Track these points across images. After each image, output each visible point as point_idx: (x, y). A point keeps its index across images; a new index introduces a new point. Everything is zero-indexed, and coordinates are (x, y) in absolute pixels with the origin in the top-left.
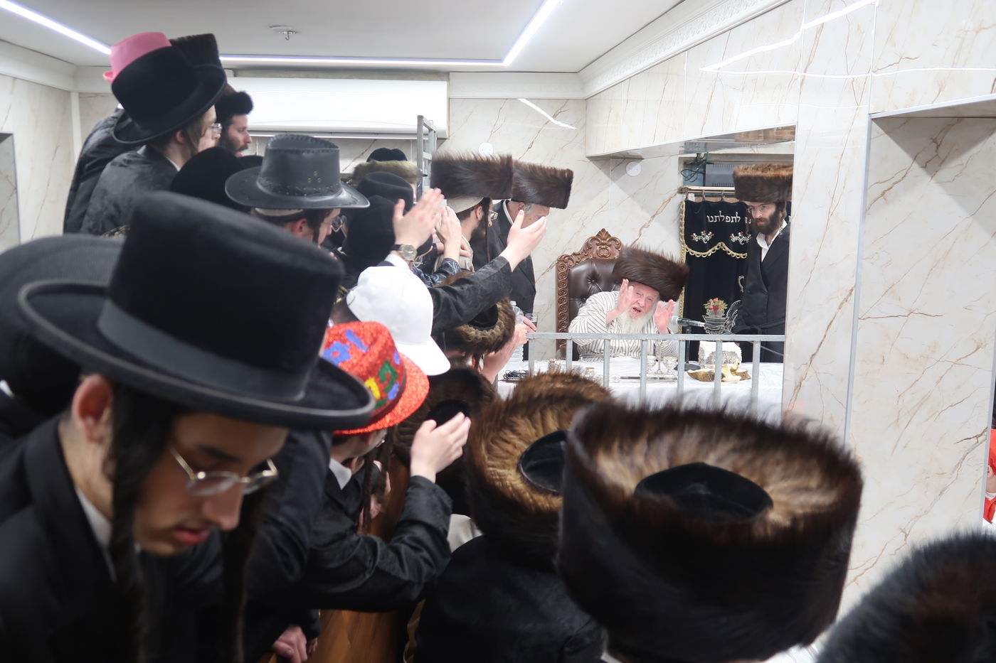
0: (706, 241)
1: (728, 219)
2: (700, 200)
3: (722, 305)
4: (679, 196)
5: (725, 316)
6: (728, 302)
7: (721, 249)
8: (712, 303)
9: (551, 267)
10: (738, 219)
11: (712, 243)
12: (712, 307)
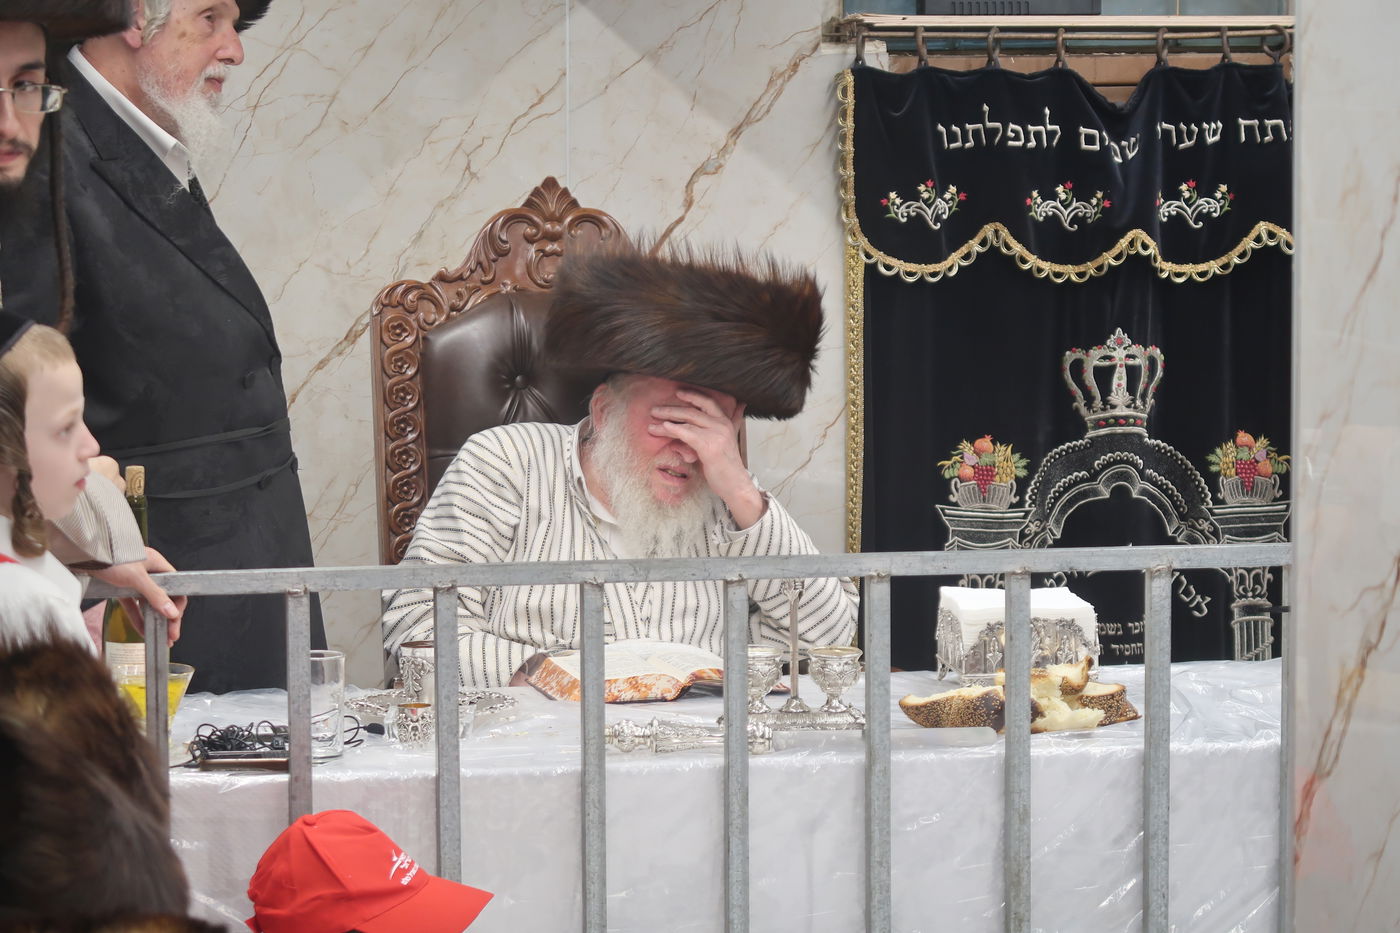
0: (938, 219)
1: (1018, 136)
2: (911, 64)
3: (1007, 462)
4: (829, 50)
5: (1021, 504)
6: (1029, 450)
7: (995, 250)
8: (968, 457)
9: (352, 337)
10: (1051, 135)
11: (960, 228)
12: (969, 472)
